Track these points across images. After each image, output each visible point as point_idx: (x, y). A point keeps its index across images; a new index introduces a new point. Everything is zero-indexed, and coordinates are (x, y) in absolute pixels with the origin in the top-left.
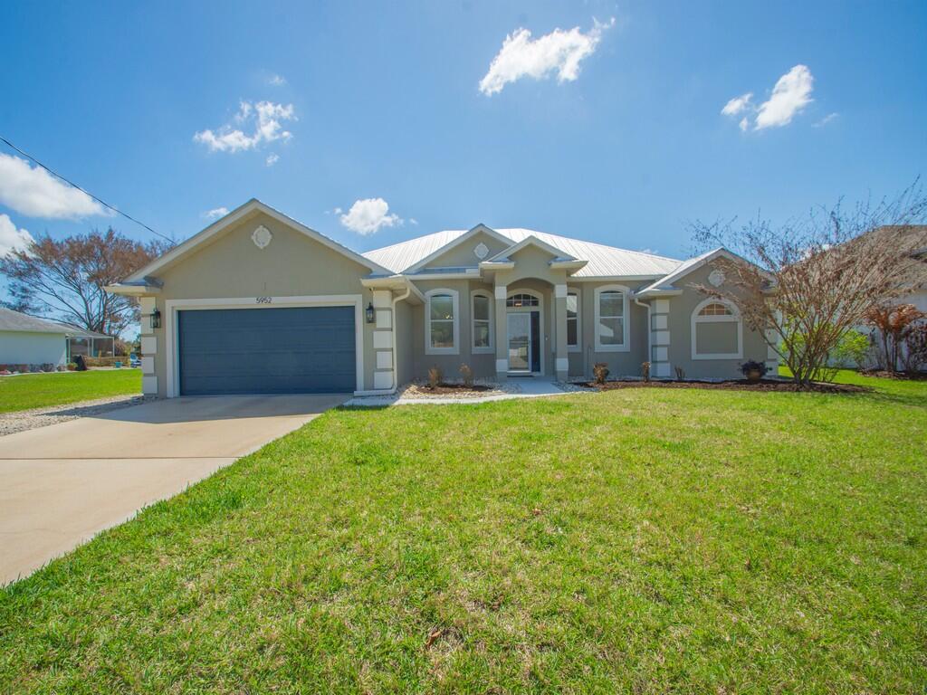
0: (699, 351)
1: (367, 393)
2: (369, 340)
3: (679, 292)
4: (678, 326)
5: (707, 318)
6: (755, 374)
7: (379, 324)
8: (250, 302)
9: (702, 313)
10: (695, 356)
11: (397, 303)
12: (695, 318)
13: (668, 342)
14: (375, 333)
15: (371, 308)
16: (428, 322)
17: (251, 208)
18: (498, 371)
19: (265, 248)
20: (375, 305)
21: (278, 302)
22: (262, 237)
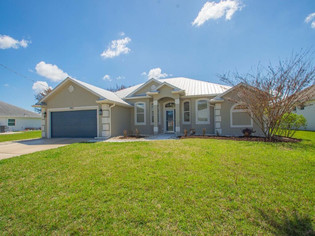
0: (233, 124)
1: (100, 138)
2: (101, 121)
3: (223, 101)
4: (225, 114)
5: (238, 111)
6: (247, 134)
7: (104, 115)
8: (68, 109)
9: (235, 109)
10: (232, 126)
11: (111, 108)
12: (232, 111)
13: (220, 121)
14: (102, 118)
15: (101, 110)
16: (136, 114)
17: (68, 80)
18: (154, 131)
19: (72, 92)
20: (103, 109)
21: (76, 109)
22: (71, 88)
